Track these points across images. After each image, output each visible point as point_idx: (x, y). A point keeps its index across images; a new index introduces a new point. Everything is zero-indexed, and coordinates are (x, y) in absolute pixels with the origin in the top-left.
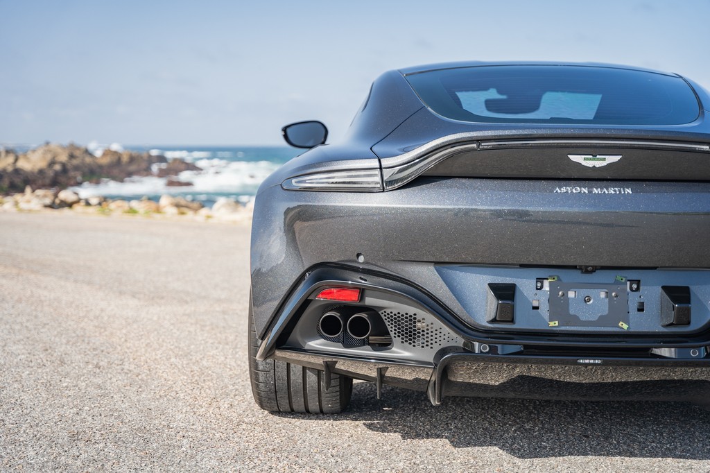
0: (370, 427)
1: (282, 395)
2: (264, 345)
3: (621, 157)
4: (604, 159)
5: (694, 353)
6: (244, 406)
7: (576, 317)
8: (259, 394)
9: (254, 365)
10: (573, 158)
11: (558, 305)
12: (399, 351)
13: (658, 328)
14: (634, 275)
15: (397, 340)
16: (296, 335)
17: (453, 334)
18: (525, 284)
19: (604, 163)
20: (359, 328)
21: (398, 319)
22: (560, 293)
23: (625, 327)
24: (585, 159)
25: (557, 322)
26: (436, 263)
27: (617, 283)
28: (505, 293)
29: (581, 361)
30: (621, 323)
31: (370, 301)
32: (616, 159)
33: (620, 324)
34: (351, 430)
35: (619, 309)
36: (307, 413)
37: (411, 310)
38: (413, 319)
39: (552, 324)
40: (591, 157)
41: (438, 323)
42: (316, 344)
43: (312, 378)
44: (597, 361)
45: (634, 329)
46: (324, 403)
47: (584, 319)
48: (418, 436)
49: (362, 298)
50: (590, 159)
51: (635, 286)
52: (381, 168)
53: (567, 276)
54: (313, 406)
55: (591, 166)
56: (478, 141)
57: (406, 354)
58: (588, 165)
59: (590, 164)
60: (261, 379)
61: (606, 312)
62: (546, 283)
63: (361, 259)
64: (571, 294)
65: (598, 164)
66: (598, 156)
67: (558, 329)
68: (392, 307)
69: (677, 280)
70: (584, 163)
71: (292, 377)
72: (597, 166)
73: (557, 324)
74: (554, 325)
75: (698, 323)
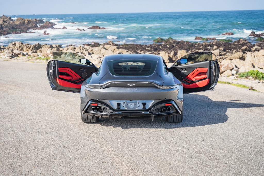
0: (101, 125)
1: (86, 120)
2: (83, 112)
6: (80, 122)
8: (83, 120)
9: (82, 115)
10: (128, 84)
11: (127, 106)
12: (104, 113)
13: (142, 109)
14: (138, 101)
15: (103, 111)
16: (88, 110)
17: (111, 111)
18: (122, 103)
20: (97, 110)
21: (103, 108)
22: (127, 104)
23: (137, 109)
26: (109, 100)
27: (136, 102)
28: (119, 104)
29: (130, 114)
31: (99, 106)
32: (134, 84)
34: (98, 125)
35: (136, 106)
36: (91, 123)
38: (106, 108)
41: (109, 109)
42: (91, 112)
43: (91, 117)
44: (132, 114)
47: (130, 108)
48: (109, 126)
49: (98, 105)
51: (138, 103)
52: (100, 86)
53: (128, 101)
54: (92, 121)
56: (114, 82)
57: (105, 113)
59: (131, 85)
60: (83, 117)
61: (134, 107)
62: (125, 102)
63: (98, 99)
64: (129, 104)
65: (132, 85)
68: (103, 106)
69: (144, 101)
71: (88, 117)
74: (126, 109)
75: (147, 108)
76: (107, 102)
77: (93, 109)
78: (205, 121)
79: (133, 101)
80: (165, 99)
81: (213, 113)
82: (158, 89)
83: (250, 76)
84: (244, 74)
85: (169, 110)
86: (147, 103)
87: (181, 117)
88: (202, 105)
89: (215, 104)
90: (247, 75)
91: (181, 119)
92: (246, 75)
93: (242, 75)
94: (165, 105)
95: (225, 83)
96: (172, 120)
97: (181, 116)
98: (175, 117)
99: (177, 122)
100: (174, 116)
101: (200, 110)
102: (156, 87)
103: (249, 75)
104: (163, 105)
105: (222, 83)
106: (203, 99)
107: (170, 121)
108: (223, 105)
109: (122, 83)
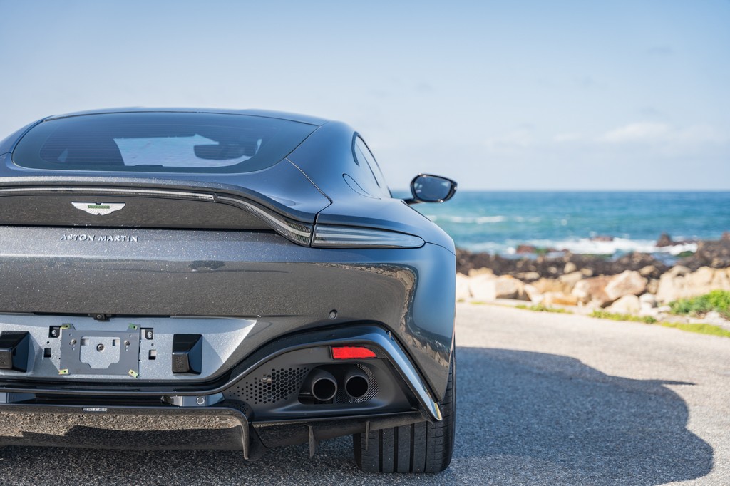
3: (124, 205)
4: (108, 207)
5: (200, 401)
7: (87, 365)
10: (78, 206)
11: (70, 353)
13: (169, 375)
14: (146, 323)
19: (109, 211)
22: (72, 341)
23: (134, 375)
24: (89, 207)
25: (67, 370)
27: (130, 331)
29: (88, 410)
30: (131, 371)
32: (120, 206)
33: (130, 373)
35: (130, 356)
39: (61, 372)
40: (95, 204)
44: (103, 410)
45: (144, 377)
47: (94, 367)
50: (94, 207)
51: (149, 334)
53: (80, 324)
55: (96, 214)
58: (93, 213)
59: (95, 211)
61: (116, 361)
62: (61, 330)
64: (86, 343)
65: (104, 212)
66: (102, 204)
67: (69, 377)
70: (89, 211)
72: (102, 214)
73: (67, 373)
74: (64, 373)
75: (209, 370)
78: (582, 468)
79: (115, 325)
80: (333, 316)
81: (616, 427)
82: (285, 247)
83: (711, 310)
84: (689, 304)
85: (359, 387)
86: (208, 337)
87: (441, 440)
88: (555, 392)
89: (617, 386)
90: (703, 305)
91: (439, 455)
92: (698, 307)
93: (683, 306)
94: (330, 355)
95: (637, 320)
96: (389, 459)
97: (441, 432)
98: (405, 436)
99: (416, 467)
100: (396, 429)
101: (548, 413)
102: (270, 231)
103: (708, 306)
104: (316, 355)
105: (624, 320)
106: (557, 369)
107: (377, 461)
108: (655, 394)
109: (36, 194)
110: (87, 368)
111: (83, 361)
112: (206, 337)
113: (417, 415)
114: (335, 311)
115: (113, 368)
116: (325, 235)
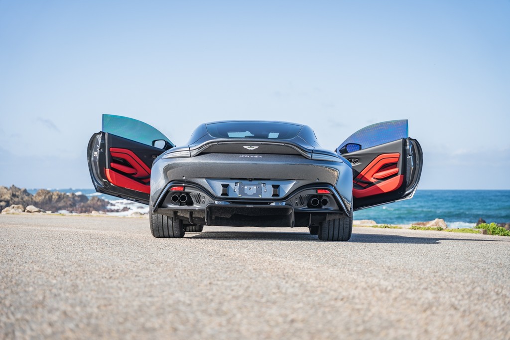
1: (160, 228)
2: (155, 208)
4: (254, 147)
5: (280, 204)
7: (246, 194)
8: (153, 228)
10: (245, 147)
11: (241, 190)
12: (196, 206)
13: (271, 197)
14: (264, 182)
15: (195, 202)
16: (165, 203)
17: (211, 199)
18: (232, 184)
19: (254, 149)
20: (183, 199)
21: (195, 195)
22: (242, 187)
23: (261, 197)
24: (248, 147)
25: (241, 195)
26: (206, 178)
27: (259, 184)
28: (226, 187)
29: (247, 206)
31: (187, 190)
32: (257, 147)
33: (259, 196)
35: (259, 191)
36: (169, 237)
37: (198, 192)
38: (199, 195)
39: (239, 196)
40: (250, 147)
41: (206, 196)
42: (171, 206)
43: (170, 222)
44: (252, 206)
45: (263, 197)
46: (174, 231)
47: (248, 194)
49: (184, 190)
51: (264, 185)
52: (190, 150)
53: (244, 182)
56: (218, 142)
59: (250, 149)
60: (153, 223)
61: (255, 192)
62: (238, 184)
63: (184, 178)
64: (246, 187)
65: (252, 149)
66: (252, 147)
67: (241, 197)
68: (193, 191)
69: (276, 183)
70: (248, 149)
71: (164, 221)
75: (282, 196)
76: (203, 182)
77: (175, 199)
79: (254, 182)
82: (304, 160)
85: (325, 202)
86: (282, 186)
94: (317, 192)
102: (300, 155)
104: (312, 192)
109: (233, 144)
110: (246, 195)
111: (245, 192)
112: (281, 185)
113: (341, 214)
114: (318, 179)
115: (254, 195)
116: (315, 157)
